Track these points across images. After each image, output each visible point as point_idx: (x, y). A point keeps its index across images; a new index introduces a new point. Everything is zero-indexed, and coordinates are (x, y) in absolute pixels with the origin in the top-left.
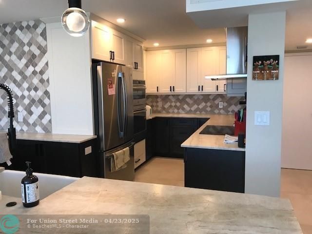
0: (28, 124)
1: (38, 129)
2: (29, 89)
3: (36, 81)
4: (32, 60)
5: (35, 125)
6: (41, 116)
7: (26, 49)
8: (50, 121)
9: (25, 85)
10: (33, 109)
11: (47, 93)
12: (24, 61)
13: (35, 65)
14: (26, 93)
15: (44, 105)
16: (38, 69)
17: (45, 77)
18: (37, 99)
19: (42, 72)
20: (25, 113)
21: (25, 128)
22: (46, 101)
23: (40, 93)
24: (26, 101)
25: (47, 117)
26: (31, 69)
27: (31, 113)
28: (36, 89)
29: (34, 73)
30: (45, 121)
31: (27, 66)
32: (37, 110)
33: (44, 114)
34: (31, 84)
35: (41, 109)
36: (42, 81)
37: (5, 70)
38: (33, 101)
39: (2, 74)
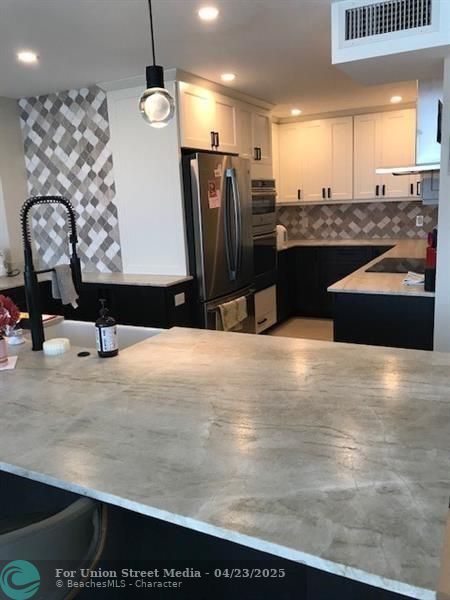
1: (101, 266)
2: (84, 203)
3: (94, 188)
4: (87, 155)
5: (95, 259)
6: (105, 246)
7: (77, 136)
8: (119, 253)
10: (92, 234)
11: (112, 208)
12: (75, 156)
13: (91, 162)
14: (80, 209)
15: (108, 228)
16: (97, 168)
17: (108, 181)
18: (96, 218)
19: (102, 174)
22: (111, 221)
23: (101, 208)
24: (81, 223)
25: (114, 247)
26: (86, 168)
27: (88, 241)
28: (95, 202)
29: (91, 175)
30: (111, 253)
31: (79, 164)
32: (98, 237)
33: (108, 242)
34: (87, 194)
35: (103, 234)
36: (103, 188)
37: (46, 173)
38: (91, 221)
39: (42, 179)
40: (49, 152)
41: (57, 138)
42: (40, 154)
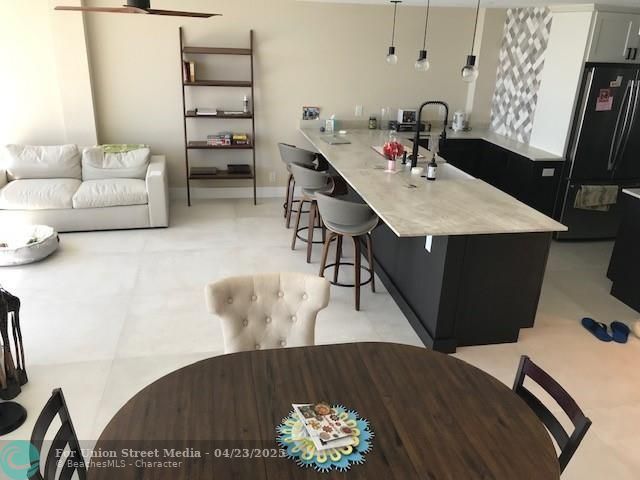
0: (512, 129)
1: (520, 138)
2: (522, 90)
3: (529, 81)
4: (531, 59)
5: (518, 131)
6: (525, 124)
7: (531, 41)
8: (530, 131)
9: (520, 85)
10: (521, 113)
11: (535, 97)
12: (526, 55)
13: (533, 62)
14: (519, 94)
15: (530, 111)
16: (535, 67)
17: (538, 78)
18: (526, 102)
19: (537, 72)
20: (513, 116)
21: (510, 133)
22: (533, 107)
23: (530, 96)
24: (517, 103)
25: (529, 126)
26: (529, 66)
27: (517, 117)
28: (528, 91)
29: (531, 71)
30: (527, 130)
31: (526, 62)
32: (524, 115)
33: (528, 120)
34: (525, 84)
35: (527, 114)
36: (534, 82)
37: (508, 63)
38: (522, 104)
39: (505, 68)
40: (513, 49)
41: (520, 41)
42: (508, 49)
